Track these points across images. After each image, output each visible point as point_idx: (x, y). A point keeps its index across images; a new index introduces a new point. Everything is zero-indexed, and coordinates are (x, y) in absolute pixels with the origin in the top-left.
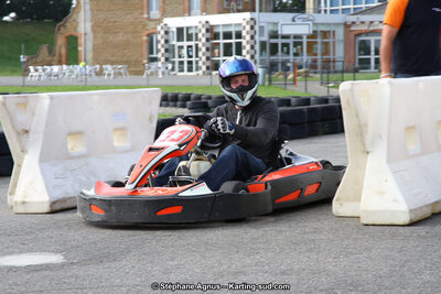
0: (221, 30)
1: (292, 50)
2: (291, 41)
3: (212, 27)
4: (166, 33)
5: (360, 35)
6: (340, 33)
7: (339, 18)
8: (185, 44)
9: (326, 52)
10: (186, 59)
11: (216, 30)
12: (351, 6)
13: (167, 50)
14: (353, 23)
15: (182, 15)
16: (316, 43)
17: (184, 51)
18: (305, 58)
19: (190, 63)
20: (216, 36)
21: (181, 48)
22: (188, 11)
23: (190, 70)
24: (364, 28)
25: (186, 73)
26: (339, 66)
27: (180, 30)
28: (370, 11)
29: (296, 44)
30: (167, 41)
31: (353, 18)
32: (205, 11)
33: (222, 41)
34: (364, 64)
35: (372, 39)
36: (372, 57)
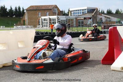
3: (50, 18)
9: (72, 23)
12: (77, 15)
13: (42, 23)
15: (45, 16)
16: (70, 21)
21: (45, 22)
24: (79, 19)
25: (45, 27)
27: (44, 19)
34: (79, 26)
35: (81, 21)
36: (81, 24)
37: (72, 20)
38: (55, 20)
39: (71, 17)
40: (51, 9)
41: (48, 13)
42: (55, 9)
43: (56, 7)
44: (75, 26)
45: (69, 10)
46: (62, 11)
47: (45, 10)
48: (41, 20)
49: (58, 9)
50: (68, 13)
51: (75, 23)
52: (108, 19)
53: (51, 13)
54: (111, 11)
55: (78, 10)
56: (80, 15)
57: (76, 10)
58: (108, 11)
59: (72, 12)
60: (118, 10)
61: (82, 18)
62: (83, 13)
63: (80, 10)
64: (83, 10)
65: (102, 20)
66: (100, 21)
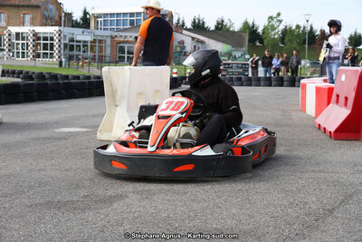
0: (41, 35)
1: (82, 49)
2: (81, 44)
3: (37, 33)
4: (9, 35)
5: (120, 43)
6: (109, 41)
7: (108, 33)
8: (21, 42)
9: (101, 51)
10: (21, 51)
11: (39, 35)
12: (115, 27)
13: (9, 45)
14: (116, 36)
15: (19, 25)
16: (95, 46)
17: (20, 46)
18: (89, 54)
19: (23, 53)
20: (39, 39)
21: (18, 44)
22: (23, 24)
23: (23, 57)
24: (122, 39)
25: (20, 59)
26: (107, 59)
27: (17, 34)
28: (125, 30)
29: (84, 46)
30: (9, 40)
31: (116, 34)
32: (32, 24)
33: (42, 42)
34: (122, 59)
35: (126, 46)
36: (126, 55)
37: (100, 41)
38: (52, 39)
39: (98, 32)
40: (38, 7)
41: (28, 18)
42: (51, 6)
46: (70, 14)
47: (18, 7)
48: (6, 37)
49: (59, 8)
51: (108, 52)
52: (200, 45)
53: (39, 18)
54: (203, 23)
55: (118, 14)
56: (122, 27)
57: (112, 15)
58: (194, 22)
59: (99, 20)
60: (223, 21)
61: (131, 39)
62: (132, 23)
63: (125, 14)
64: (132, 14)
65: (184, 47)
66: (179, 49)
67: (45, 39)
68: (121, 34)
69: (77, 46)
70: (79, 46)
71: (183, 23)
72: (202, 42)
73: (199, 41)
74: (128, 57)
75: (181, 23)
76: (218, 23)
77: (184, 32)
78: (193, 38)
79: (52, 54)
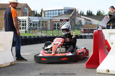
0: (21, 20)
1: (38, 25)
2: (38, 23)
5: (54, 22)
6: (49, 22)
7: (49, 18)
9: (46, 26)
11: (20, 20)
12: (52, 16)
14: (52, 19)
16: (44, 24)
18: (41, 27)
20: (20, 22)
24: (54, 20)
28: (56, 17)
29: (39, 24)
33: (22, 23)
34: (55, 28)
35: (56, 23)
36: (56, 27)
37: (46, 22)
38: (25, 22)
39: (44, 18)
40: (20, 9)
42: (26, 8)
43: (27, 6)
44: (49, 29)
45: (42, 11)
46: (34, 11)
49: (29, 9)
50: (41, 13)
51: (49, 26)
52: (89, 22)
53: (21, 13)
54: (92, 12)
55: (53, 10)
56: (55, 16)
57: (51, 11)
58: (88, 12)
59: (46, 13)
60: (100, 11)
61: (58, 20)
62: (59, 13)
63: (56, 10)
64: (59, 10)
65: (81, 23)
66: (79, 24)
67: (23, 22)
68: (54, 18)
69: (36, 24)
70: (37, 24)
71: (83, 13)
72: (90, 21)
73: (88, 20)
74: (57, 28)
75: (82, 13)
76: (98, 12)
77: (82, 16)
78: (85, 19)
79: (25, 28)
